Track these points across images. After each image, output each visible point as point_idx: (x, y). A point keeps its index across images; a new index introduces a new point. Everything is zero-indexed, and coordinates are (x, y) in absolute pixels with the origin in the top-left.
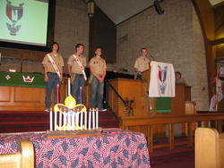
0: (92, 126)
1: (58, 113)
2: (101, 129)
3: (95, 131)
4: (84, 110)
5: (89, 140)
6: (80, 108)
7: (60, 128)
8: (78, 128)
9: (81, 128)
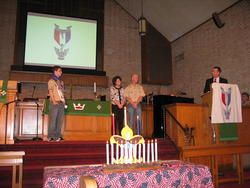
0: (151, 159)
1: (115, 145)
2: (161, 162)
3: (154, 164)
4: (142, 141)
5: (148, 174)
6: (138, 139)
7: (117, 162)
8: (136, 161)
9: (140, 161)
